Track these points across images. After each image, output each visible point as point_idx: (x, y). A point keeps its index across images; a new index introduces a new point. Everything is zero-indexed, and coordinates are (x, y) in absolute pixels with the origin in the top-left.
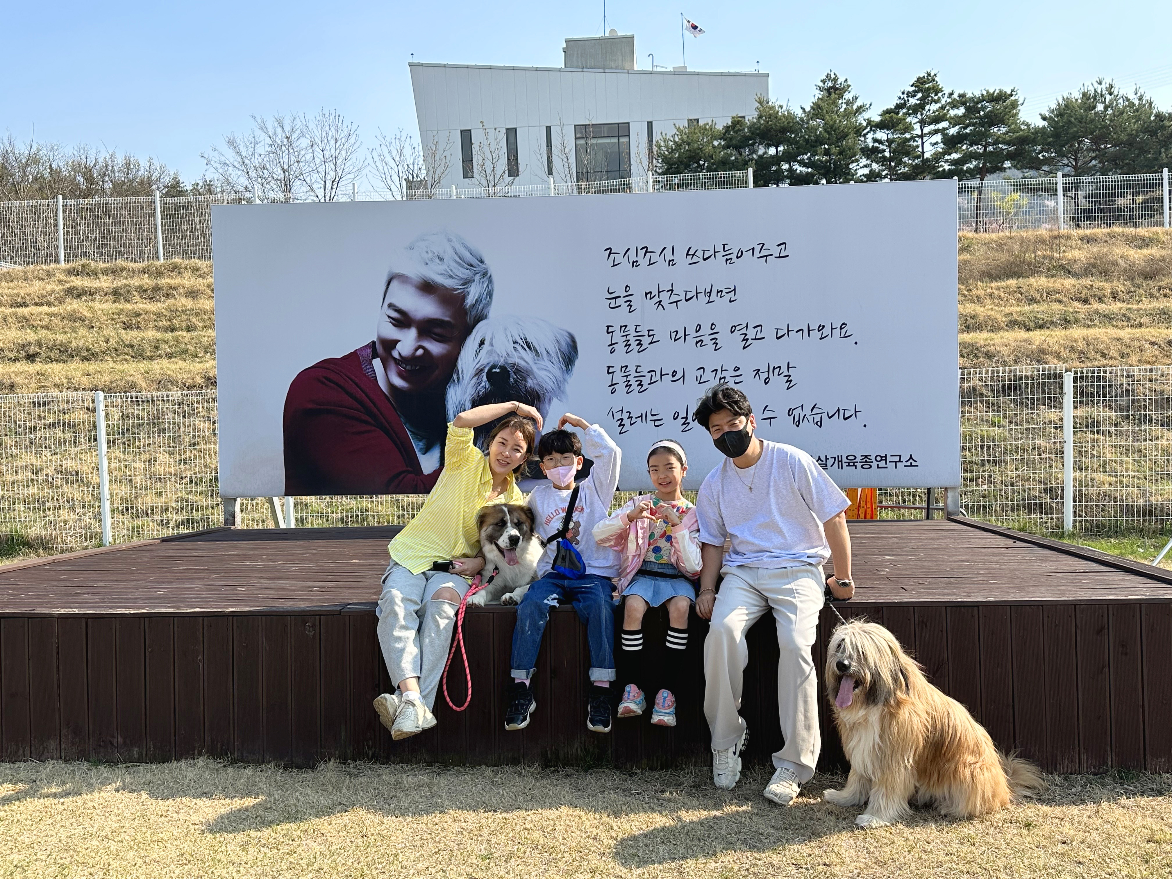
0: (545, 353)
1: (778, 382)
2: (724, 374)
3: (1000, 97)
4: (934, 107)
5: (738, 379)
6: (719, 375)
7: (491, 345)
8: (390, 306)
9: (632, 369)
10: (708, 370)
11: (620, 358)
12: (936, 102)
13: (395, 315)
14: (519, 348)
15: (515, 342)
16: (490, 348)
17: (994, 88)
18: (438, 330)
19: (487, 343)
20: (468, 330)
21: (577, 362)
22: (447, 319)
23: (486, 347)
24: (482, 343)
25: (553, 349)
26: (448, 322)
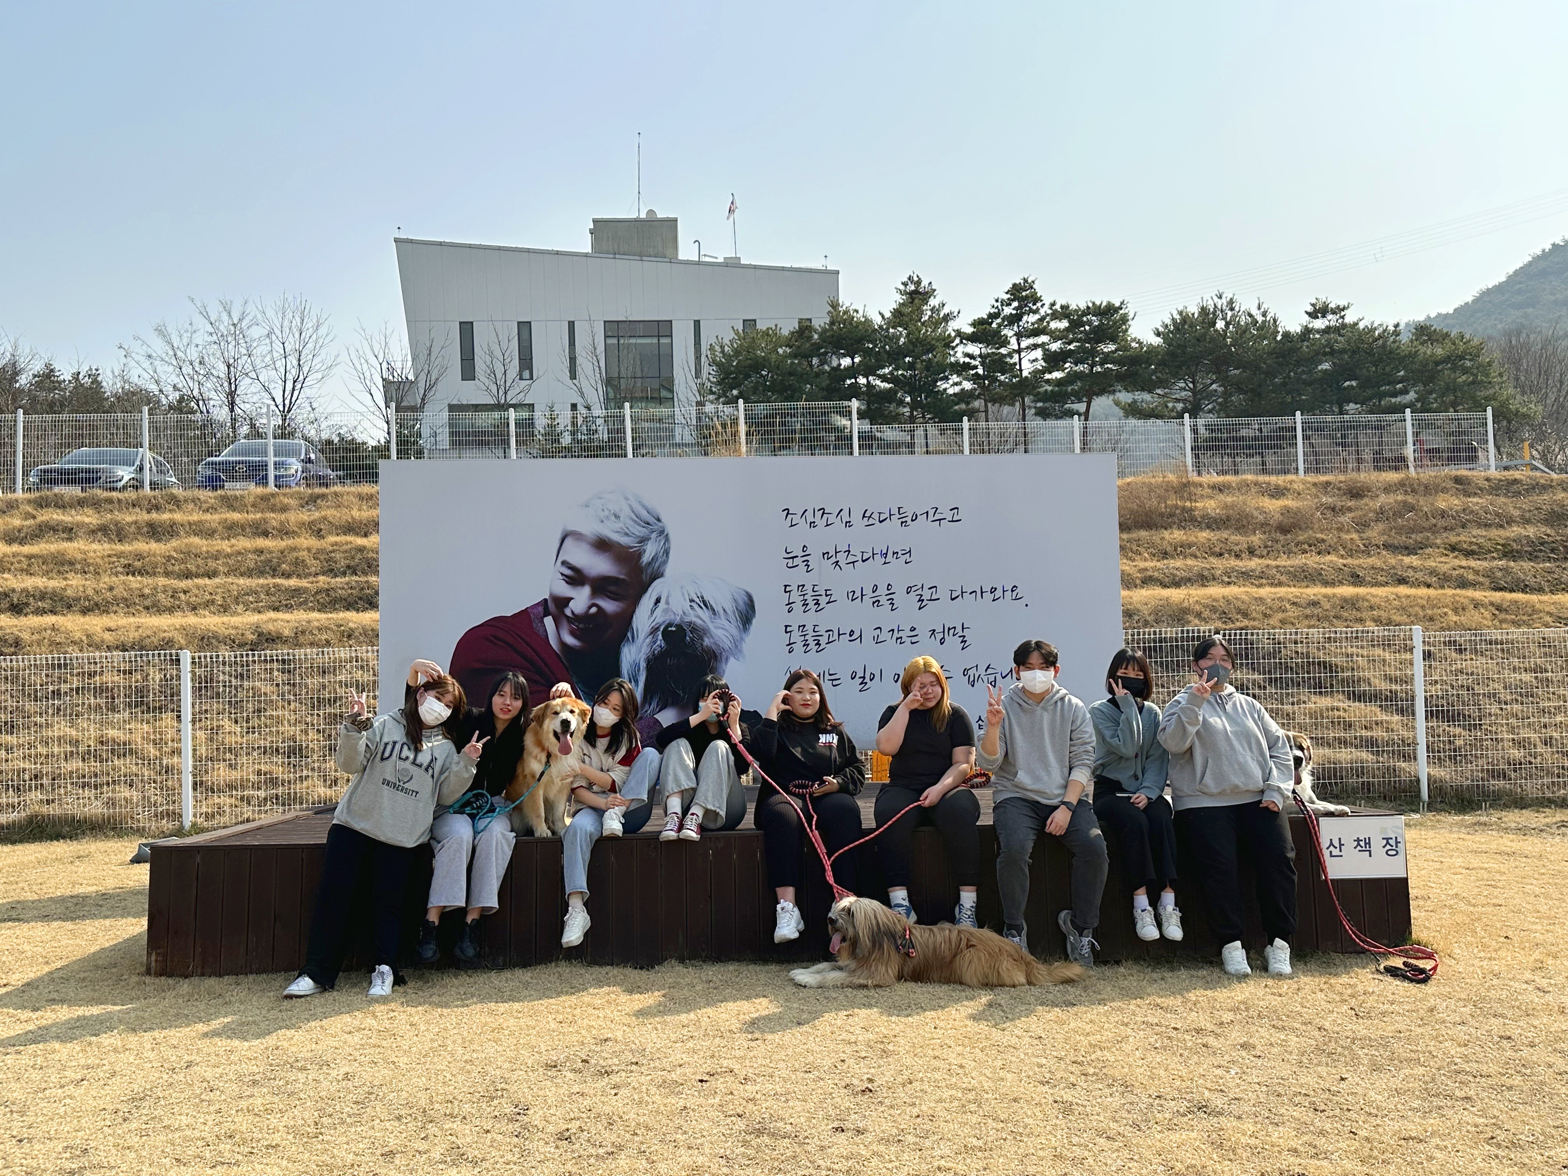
0: (722, 612)
1: (953, 642)
2: (901, 634)
3: (1109, 311)
4: (1033, 318)
5: (914, 639)
6: (896, 635)
7: (667, 603)
8: (564, 563)
9: (809, 628)
10: (885, 630)
11: (797, 617)
12: (1036, 312)
13: (568, 572)
14: (695, 606)
15: (692, 601)
16: (665, 606)
17: (1101, 300)
18: (612, 588)
19: (663, 601)
20: (644, 589)
21: (754, 621)
22: (622, 577)
23: (662, 605)
24: (658, 601)
25: (729, 607)
26: (623, 580)
